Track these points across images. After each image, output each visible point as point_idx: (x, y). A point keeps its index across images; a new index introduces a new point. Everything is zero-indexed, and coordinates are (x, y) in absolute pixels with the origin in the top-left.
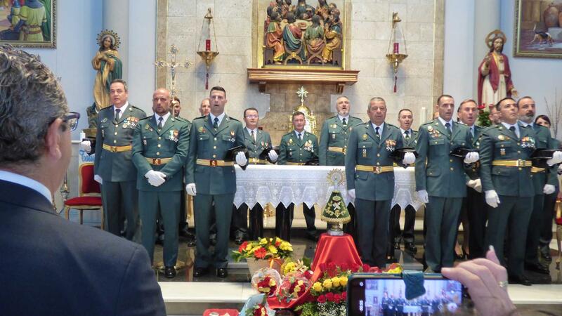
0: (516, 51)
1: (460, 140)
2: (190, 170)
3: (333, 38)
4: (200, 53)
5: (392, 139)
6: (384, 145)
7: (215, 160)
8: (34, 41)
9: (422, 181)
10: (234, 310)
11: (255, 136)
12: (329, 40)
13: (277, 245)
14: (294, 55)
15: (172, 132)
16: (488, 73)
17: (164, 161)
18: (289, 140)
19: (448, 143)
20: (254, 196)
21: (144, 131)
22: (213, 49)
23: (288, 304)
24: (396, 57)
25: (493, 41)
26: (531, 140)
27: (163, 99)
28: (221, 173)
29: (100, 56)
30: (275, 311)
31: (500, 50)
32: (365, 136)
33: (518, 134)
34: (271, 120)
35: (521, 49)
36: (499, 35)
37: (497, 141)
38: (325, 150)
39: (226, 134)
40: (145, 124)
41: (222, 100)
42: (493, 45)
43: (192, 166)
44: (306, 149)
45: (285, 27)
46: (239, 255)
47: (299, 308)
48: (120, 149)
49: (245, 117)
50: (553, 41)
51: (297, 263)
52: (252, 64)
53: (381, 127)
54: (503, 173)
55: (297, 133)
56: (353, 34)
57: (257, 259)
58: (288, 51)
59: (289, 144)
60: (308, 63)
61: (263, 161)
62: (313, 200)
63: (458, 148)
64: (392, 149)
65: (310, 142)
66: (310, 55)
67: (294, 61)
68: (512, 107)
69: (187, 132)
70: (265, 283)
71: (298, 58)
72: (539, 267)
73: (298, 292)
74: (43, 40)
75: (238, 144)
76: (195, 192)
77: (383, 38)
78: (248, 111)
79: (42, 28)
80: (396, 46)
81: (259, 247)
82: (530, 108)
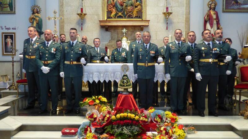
0: (223, 10)
1: (184, 50)
2: (62, 66)
3: (138, 6)
4: (78, 14)
5: (153, 50)
6: (149, 53)
7: (72, 61)
8: (6, 11)
9: (167, 70)
10: (76, 129)
11: (99, 51)
12: (136, 7)
13: (99, 99)
14: (120, 14)
15: (53, 49)
16: (208, 20)
17: (49, 62)
18: (115, 53)
19: (178, 52)
20: (92, 78)
21: (40, 49)
22: (84, 12)
23: (102, 125)
24: (167, 14)
25: (211, 5)
26: (218, 49)
27: (48, 34)
28: (75, 67)
29: (32, 17)
30: (95, 129)
31: (214, 9)
32: (141, 50)
33: (211, 46)
34: (111, 44)
35: (226, 9)
36: (214, 2)
37: (201, 50)
38: (130, 56)
39: (77, 50)
40: (41, 46)
41: (75, 34)
42: (211, 7)
43: (62, 64)
44: (122, 56)
45: (116, 2)
46: (82, 104)
47: (106, 127)
48: (32, 57)
49: (94, 42)
50: (241, 4)
51: (107, 107)
52: (102, 19)
53: (148, 45)
54: (204, 65)
55: (119, 49)
56: (147, 4)
57: (90, 105)
58: (118, 12)
59: (115, 54)
60: (127, 18)
61: (102, 62)
62: (119, 78)
63: (183, 55)
64: (153, 55)
65: (124, 52)
66: (128, 14)
67: (120, 17)
68: (209, 34)
69: (60, 49)
70: (91, 116)
71: (122, 15)
72: (225, 108)
73: (106, 120)
74: (9, 10)
75: (83, 55)
76: (64, 76)
77: (161, 5)
78: (95, 39)
79: (9, 5)
80: (167, 8)
81: (91, 100)
82: (220, 34)
